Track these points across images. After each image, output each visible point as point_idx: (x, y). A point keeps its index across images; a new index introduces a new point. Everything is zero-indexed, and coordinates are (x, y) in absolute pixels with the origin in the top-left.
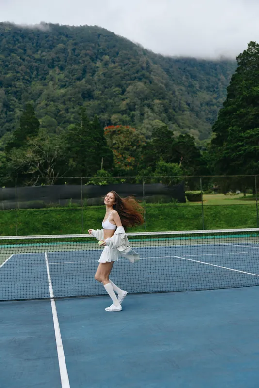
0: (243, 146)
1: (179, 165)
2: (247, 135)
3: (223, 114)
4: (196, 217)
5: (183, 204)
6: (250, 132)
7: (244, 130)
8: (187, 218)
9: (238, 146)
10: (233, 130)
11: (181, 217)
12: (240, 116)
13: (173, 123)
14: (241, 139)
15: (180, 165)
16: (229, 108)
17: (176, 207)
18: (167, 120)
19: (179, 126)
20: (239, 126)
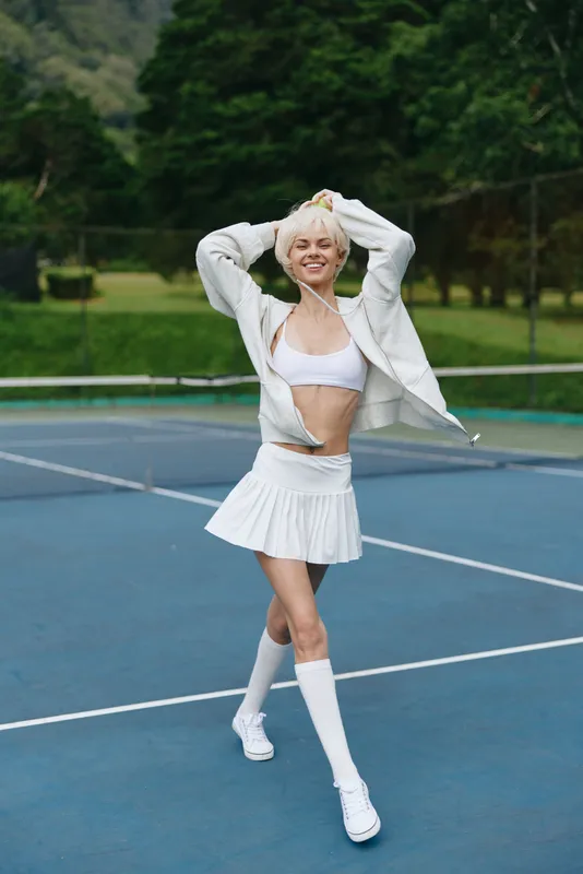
0: (218, 141)
1: (37, 183)
2: (232, 112)
3: (171, 40)
4: (70, 343)
5: (28, 307)
6: (241, 103)
7: (224, 95)
8: (40, 349)
9: (205, 143)
10: (193, 94)
11: (24, 344)
12: (218, 53)
13: (52, 29)
14: (214, 121)
15: (43, 185)
16: (189, 23)
17: (9, 316)
18: (30, 17)
19: (72, 39)
20: (211, 82)
